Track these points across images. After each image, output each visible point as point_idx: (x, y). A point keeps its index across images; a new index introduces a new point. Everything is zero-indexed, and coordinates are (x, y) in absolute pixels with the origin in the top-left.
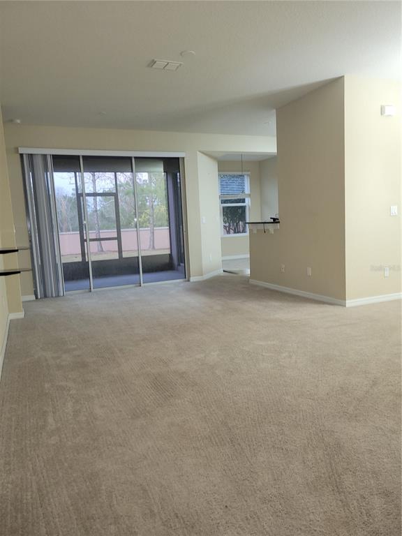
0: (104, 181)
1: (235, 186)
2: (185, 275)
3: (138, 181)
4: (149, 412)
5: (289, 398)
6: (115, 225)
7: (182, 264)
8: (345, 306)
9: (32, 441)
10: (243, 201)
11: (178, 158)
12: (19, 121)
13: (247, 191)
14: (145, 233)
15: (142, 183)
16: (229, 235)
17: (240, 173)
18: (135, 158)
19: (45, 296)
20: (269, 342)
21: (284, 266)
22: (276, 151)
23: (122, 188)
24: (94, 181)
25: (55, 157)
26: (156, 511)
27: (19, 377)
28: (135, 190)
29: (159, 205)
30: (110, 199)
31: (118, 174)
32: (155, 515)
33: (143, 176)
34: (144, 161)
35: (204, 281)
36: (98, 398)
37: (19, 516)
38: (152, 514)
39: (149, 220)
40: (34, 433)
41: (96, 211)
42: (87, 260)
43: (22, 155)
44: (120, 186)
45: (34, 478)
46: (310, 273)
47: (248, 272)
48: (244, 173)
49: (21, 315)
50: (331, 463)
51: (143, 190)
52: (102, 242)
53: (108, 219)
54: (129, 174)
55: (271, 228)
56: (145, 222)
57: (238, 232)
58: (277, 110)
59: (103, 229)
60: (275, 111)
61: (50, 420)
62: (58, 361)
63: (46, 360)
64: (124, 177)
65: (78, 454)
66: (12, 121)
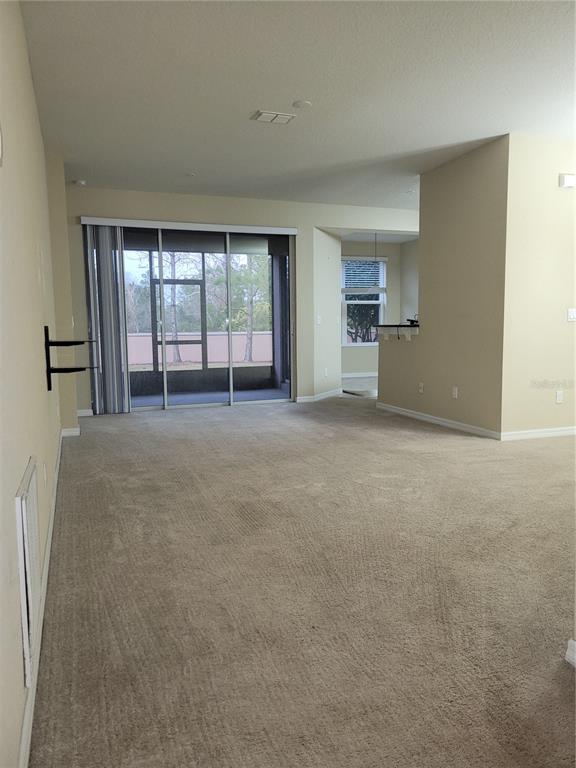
0: (187, 264)
1: (365, 277)
2: (291, 394)
3: (233, 266)
4: (232, 540)
5: (404, 533)
6: (200, 327)
7: (287, 381)
8: (499, 439)
9: (98, 559)
10: (376, 297)
11: (287, 236)
12: (83, 183)
13: (382, 283)
14: (239, 339)
15: (238, 269)
16: (354, 344)
17: (373, 259)
18: (231, 234)
19: (105, 411)
20: (391, 476)
21: (422, 385)
22: (418, 230)
23: (211, 275)
24: (173, 264)
25: (127, 231)
26: (235, 627)
27: (78, 497)
28: (228, 278)
29: (260, 301)
30: (193, 290)
31: (206, 255)
32: (234, 630)
33: (241, 260)
34: (243, 239)
35: (315, 402)
36: (173, 522)
37: (86, 623)
38: (231, 629)
39: (246, 321)
40: (98, 552)
41: (174, 305)
42: (160, 370)
43: (84, 226)
44: (209, 272)
45: (100, 592)
46: (455, 394)
47: (375, 394)
48: (378, 259)
49: (75, 432)
50: (440, 597)
51: (239, 279)
52: (180, 346)
53: (190, 319)
54: (221, 256)
55: (407, 333)
56: (240, 324)
57: (368, 341)
58: (421, 175)
59: (182, 331)
60: (419, 176)
61: (117, 540)
62: (124, 484)
63: (110, 482)
64: (214, 260)
65: (150, 573)
66: (74, 182)
